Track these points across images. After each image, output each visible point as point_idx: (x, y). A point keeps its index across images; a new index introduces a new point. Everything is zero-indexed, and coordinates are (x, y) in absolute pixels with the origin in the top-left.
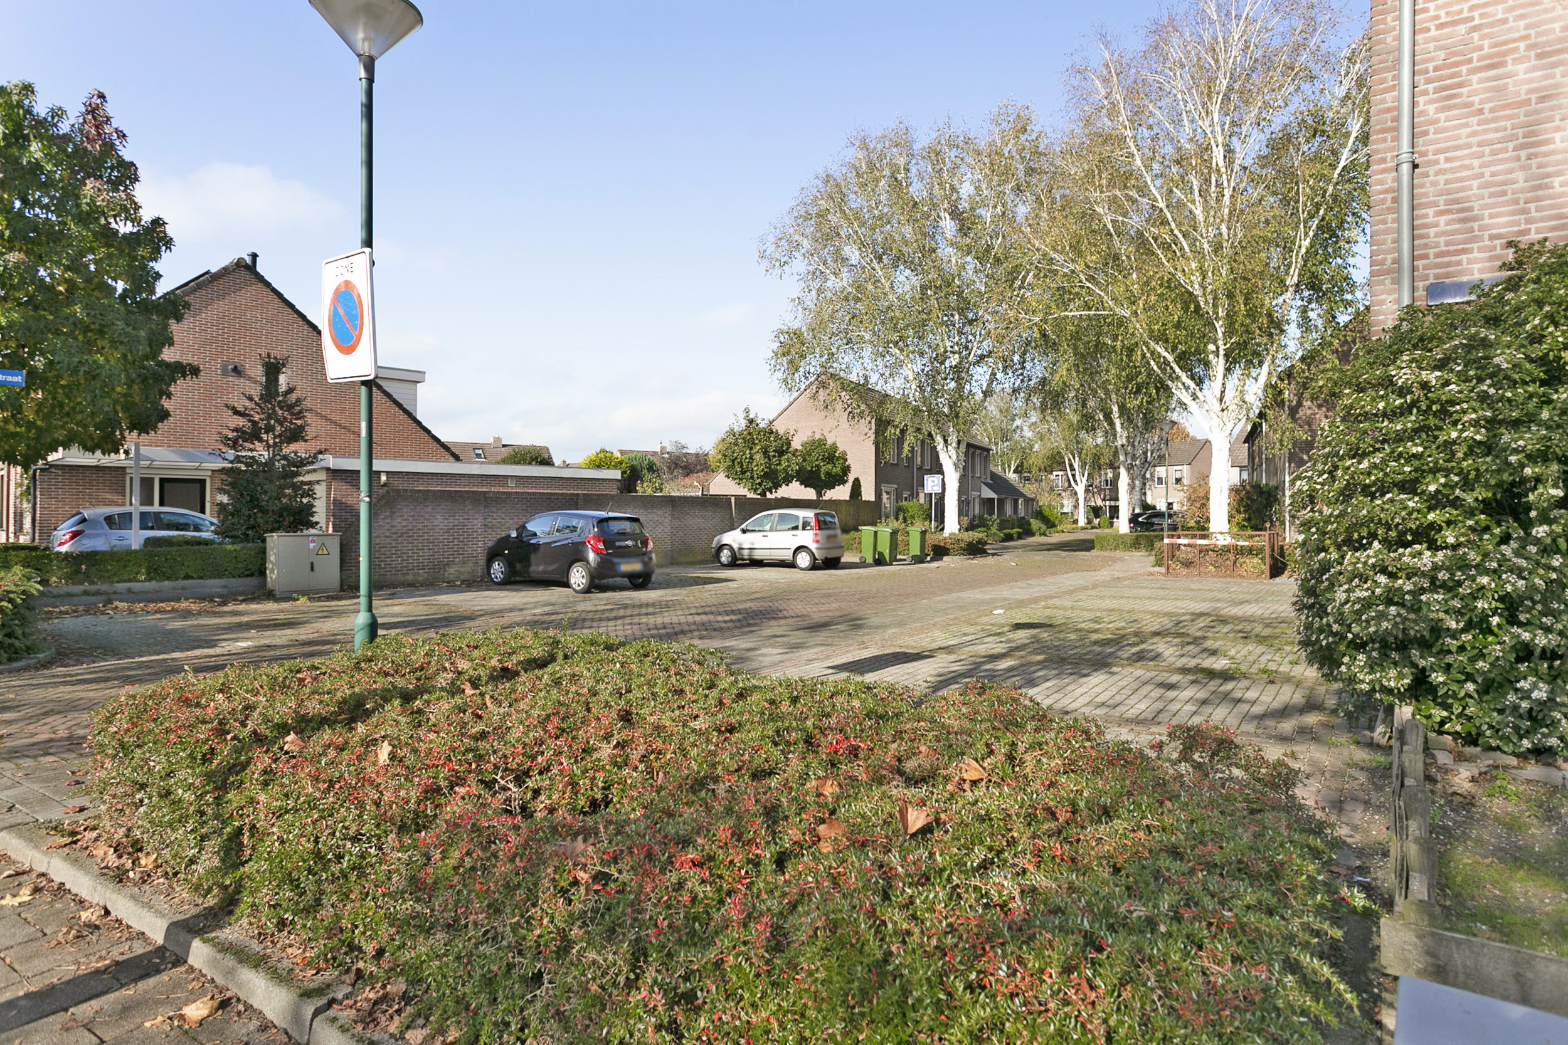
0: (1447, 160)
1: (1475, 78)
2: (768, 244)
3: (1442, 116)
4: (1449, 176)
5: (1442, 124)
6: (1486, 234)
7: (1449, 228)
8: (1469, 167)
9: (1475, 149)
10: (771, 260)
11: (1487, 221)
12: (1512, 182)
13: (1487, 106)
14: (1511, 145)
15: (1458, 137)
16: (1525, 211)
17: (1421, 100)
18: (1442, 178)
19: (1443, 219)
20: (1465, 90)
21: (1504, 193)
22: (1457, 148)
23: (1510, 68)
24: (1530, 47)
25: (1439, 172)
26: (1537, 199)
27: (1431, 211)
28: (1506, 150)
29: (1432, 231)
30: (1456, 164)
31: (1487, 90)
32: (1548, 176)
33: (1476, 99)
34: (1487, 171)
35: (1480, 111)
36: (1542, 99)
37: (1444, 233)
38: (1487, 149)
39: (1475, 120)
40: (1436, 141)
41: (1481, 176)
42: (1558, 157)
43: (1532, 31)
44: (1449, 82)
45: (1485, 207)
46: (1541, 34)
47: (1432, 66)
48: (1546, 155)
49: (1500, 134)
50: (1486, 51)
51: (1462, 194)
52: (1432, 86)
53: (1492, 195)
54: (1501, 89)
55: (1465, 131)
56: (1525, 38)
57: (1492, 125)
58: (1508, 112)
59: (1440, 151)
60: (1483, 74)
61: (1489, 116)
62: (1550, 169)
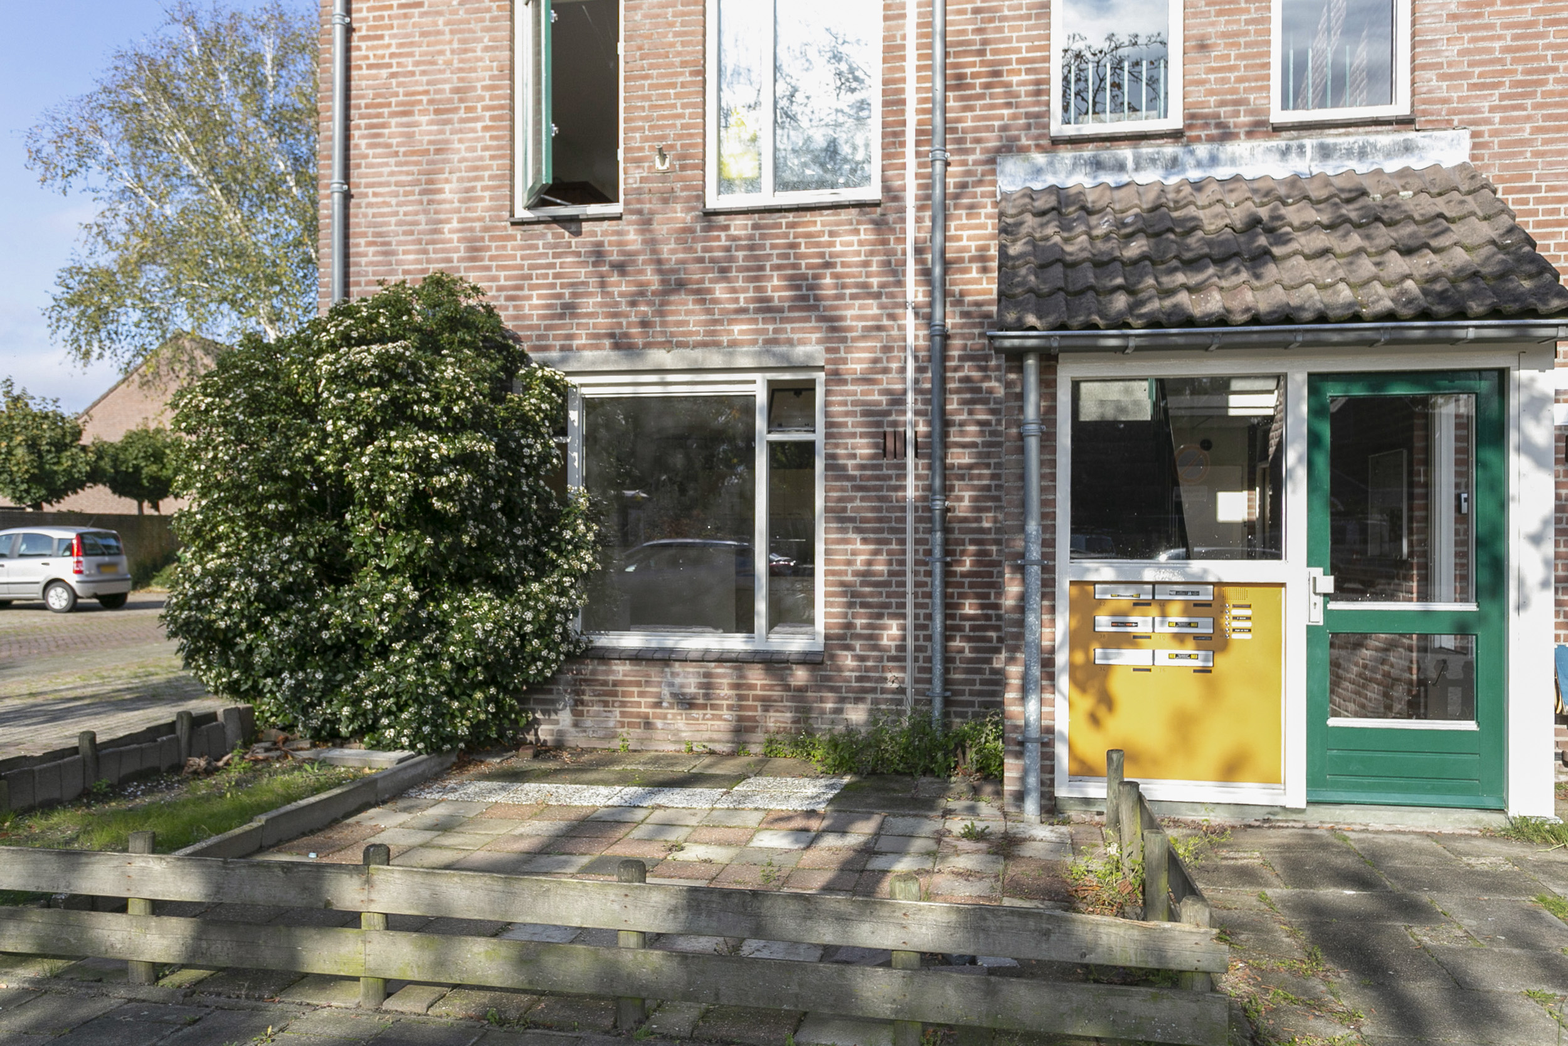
0: (375, 195)
1: (393, 121)
2: (43, 142)
3: (370, 152)
4: (375, 210)
5: (370, 160)
6: (400, 268)
7: (375, 259)
8: (388, 204)
9: (393, 188)
10: (47, 165)
11: (401, 257)
12: (416, 223)
13: (402, 149)
14: (417, 189)
15: (381, 175)
16: (425, 252)
17: (355, 133)
18: (370, 211)
19: (372, 249)
20: (386, 131)
21: (412, 233)
22: (381, 184)
23: (417, 118)
24: (431, 102)
25: (369, 205)
26: (433, 242)
27: (362, 241)
28: (412, 193)
29: (363, 260)
30: (380, 199)
31: (402, 135)
32: (441, 222)
33: (394, 141)
34: (402, 210)
35: (396, 154)
36: (438, 151)
37: (371, 264)
38: (401, 190)
39: (392, 160)
40: (366, 176)
41: (396, 214)
42: (447, 206)
43: (431, 88)
44: (375, 121)
45: (399, 243)
46: (437, 92)
47: (363, 102)
48: (440, 202)
49: (410, 178)
50: (401, 98)
51: (384, 229)
52: (363, 122)
53: (405, 233)
54: (410, 136)
55: (386, 170)
56: (427, 92)
57: (405, 169)
58: (415, 158)
59: (368, 186)
60: (399, 120)
61: (402, 159)
62: (442, 216)
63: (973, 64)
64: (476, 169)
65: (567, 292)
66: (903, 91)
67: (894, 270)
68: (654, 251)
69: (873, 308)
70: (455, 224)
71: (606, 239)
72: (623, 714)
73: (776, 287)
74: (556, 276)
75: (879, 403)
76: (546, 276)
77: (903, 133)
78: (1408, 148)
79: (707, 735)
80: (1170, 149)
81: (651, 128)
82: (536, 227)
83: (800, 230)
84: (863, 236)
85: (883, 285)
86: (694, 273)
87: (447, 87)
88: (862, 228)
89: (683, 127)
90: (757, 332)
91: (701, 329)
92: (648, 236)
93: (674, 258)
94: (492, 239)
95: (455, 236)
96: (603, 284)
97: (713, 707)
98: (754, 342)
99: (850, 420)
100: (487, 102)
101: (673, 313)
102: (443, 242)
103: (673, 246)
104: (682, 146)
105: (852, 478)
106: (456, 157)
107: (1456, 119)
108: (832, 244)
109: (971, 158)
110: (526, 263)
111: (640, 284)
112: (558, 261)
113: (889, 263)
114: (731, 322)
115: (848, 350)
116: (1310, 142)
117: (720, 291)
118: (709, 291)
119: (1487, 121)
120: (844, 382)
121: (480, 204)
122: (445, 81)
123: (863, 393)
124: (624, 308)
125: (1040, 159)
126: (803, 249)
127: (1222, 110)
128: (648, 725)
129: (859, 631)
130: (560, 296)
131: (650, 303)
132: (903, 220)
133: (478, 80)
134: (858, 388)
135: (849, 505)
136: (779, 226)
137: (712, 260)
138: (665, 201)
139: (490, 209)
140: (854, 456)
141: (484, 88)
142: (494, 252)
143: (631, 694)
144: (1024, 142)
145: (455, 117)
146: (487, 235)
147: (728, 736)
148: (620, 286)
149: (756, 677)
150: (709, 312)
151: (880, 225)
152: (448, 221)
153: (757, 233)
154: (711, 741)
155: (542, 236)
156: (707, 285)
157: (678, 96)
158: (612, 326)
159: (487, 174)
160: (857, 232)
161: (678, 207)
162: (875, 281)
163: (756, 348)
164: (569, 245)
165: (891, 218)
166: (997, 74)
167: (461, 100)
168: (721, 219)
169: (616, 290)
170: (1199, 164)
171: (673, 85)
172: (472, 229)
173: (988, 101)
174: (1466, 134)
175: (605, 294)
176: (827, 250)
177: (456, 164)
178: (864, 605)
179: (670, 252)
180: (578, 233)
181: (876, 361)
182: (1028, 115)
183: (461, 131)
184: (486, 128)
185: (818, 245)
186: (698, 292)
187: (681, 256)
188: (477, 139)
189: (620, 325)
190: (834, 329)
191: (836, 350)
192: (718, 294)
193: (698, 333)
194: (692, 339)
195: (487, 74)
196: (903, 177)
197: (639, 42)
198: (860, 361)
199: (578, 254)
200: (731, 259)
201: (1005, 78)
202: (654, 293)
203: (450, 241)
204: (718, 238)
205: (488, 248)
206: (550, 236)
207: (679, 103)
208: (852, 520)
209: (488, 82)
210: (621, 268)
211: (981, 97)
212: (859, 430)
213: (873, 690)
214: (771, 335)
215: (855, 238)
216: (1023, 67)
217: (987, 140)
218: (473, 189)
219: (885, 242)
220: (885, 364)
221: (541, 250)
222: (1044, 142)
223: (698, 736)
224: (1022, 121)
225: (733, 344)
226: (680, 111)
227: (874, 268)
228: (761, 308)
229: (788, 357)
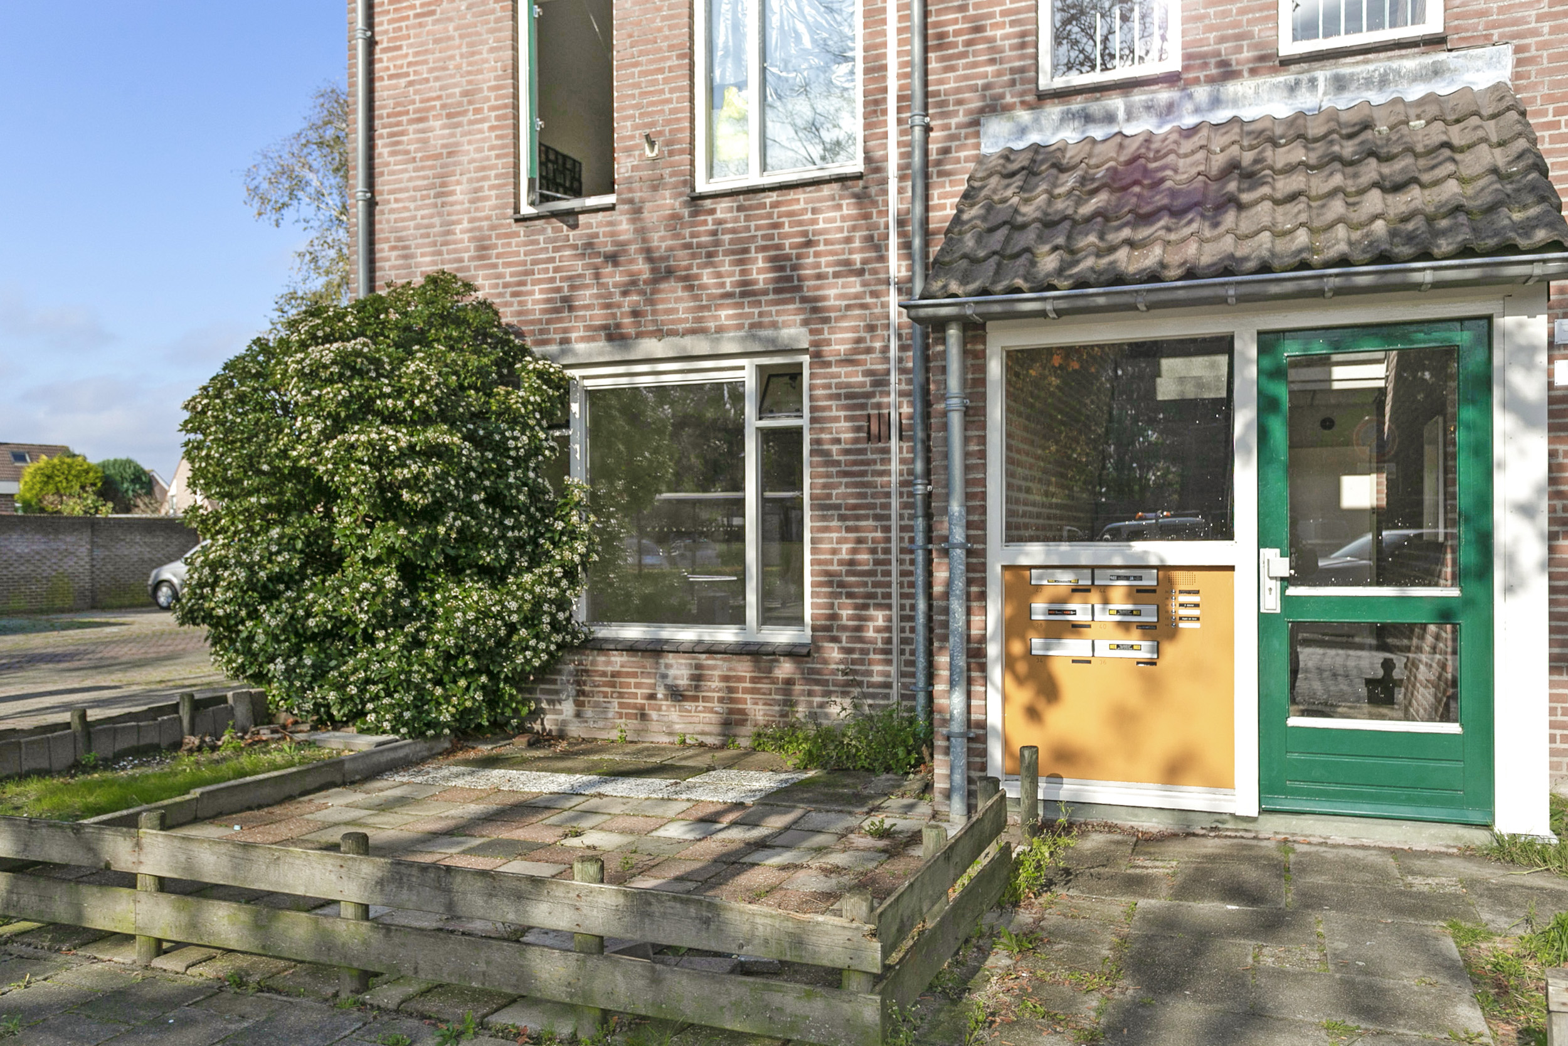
0: (397, 200)
1: (411, 128)
2: (260, 179)
3: (392, 159)
4: (397, 216)
5: (392, 167)
7: (397, 262)
8: (407, 209)
9: (412, 193)
10: (264, 200)
11: (419, 259)
12: (432, 226)
13: (419, 155)
14: (432, 192)
15: (400, 181)
16: (440, 253)
17: (379, 142)
18: (393, 217)
19: (394, 253)
20: (405, 138)
21: (428, 236)
22: (401, 190)
23: (431, 123)
24: (443, 107)
25: (392, 211)
26: (447, 243)
27: (386, 246)
28: (428, 197)
29: (387, 265)
30: (400, 205)
31: (419, 141)
32: (453, 223)
33: (412, 147)
34: (420, 214)
35: (414, 159)
36: (450, 154)
38: (419, 194)
39: (411, 166)
40: (389, 183)
41: (414, 218)
42: (458, 207)
43: (443, 93)
44: (395, 129)
45: (418, 246)
46: (449, 96)
47: (385, 112)
48: (452, 204)
49: (425, 182)
50: (418, 105)
51: (404, 233)
52: (385, 131)
53: (423, 236)
54: (425, 141)
55: (406, 176)
56: (439, 98)
57: (421, 173)
58: (430, 163)
59: (391, 192)
60: (415, 126)
61: (419, 164)
62: (454, 218)
63: (956, 21)
64: (483, 169)
65: (565, 285)
66: (884, 56)
67: (876, 245)
68: (644, 240)
69: (855, 285)
70: (466, 225)
71: (601, 230)
72: (621, 705)
73: (760, 272)
74: (556, 270)
75: (863, 385)
76: (546, 270)
77: (885, 100)
78: (1437, 72)
79: (699, 728)
80: (1164, 95)
81: (641, 115)
82: (537, 222)
83: (783, 209)
84: (845, 212)
85: (865, 262)
86: (682, 259)
87: (457, 90)
88: (844, 202)
89: (672, 111)
90: (740, 316)
91: (690, 316)
92: (639, 225)
93: (663, 245)
94: (498, 237)
95: (466, 236)
96: (597, 276)
97: (705, 699)
98: (740, 327)
99: (833, 403)
100: (493, 103)
101: (663, 301)
102: (455, 242)
103: (662, 233)
104: (671, 131)
105: (837, 463)
106: (465, 159)
107: (1496, 34)
108: (814, 222)
109: (954, 121)
110: (529, 258)
111: (631, 274)
112: (557, 255)
113: (870, 238)
114: (718, 307)
115: (832, 331)
116: (1323, 74)
117: (707, 277)
118: (697, 277)
119: (1534, 33)
120: (828, 364)
121: (487, 203)
122: (455, 85)
123: (847, 375)
124: (617, 298)
125: (1024, 116)
126: (787, 229)
127: (1223, 47)
128: (643, 717)
129: (845, 622)
130: (558, 290)
131: (642, 293)
132: (885, 192)
133: (485, 81)
134: (843, 370)
135: (834, 492)
136: (763, 206)
137: (699, 246)
138: (655, 188)
139: (496, 207)
140: (838, 441)
141: (491, 89)
142: (500, 250)
143: (628, 685)
144: (1009, 99)
145: (465, 119)
146: (493, 233)
147: (715, 729)
148: (614, 277)
149: (743, 668)
150: (696, 298)
151: (863, 198)
152: (459, 222)
153: (742, 215)
154: (703, 733)
155: (543, 231)
156: (695, 271)
157: (666, 81)
158: (606, 317)
159: (493, 173)
160: (839, 207)
161: (667, 193)
162: (857, 257)
163: (742, 333)
164: (567, 238)
165: (873, 190)
166: (978, 29)
167: (470, 103)
168: (708, 204)
169: (610, 281)
170: (1197, 110)
171: (661, 71)
172: (480, 229)
173: (971, 59)
174: (1508, 49)
175: (600, 285)
176: (810, 228)
177: (466, 166)
178: (850, 595)
179: (660, 240)
180: (574, 226)
181: (859, 341)
182: (1013, 71)
183: (470, 133)
184: (492, 128)
185: (800, 223)
186: (686, 278)
187: (670, 242)
188: (484, 140)
189: (614, 315)
190: (815, 310)
191: (820, 332)
192: (705, 280)
193: (686, 320)
194: (681, 327)
195: (492, 75)
196: (885, 147)
197: (629, 29)
198: (842, 341)
199: (575, 247)
200: (717, 243)
201: (989, 33)
202: (645, 282)
203: (462, 241)
204: (705, 223)
205: (495, 246)
206: (549, 230)
207: (667, 88)
208: (837, 507)
209: (493, 83)
210: (613, 259)
211: (964, 55)
212: (842, 414)
213: (860, 684)
214: (756, 319)
215: (838, 214)
216: (1007, 19)
217: (970, 101)
218: (481, 189)
219: (867, 216)
220: (869, 344)
221: (542, 245)
222: (1030, 98)
223: (690, 729)
224: (1006, 78)
225: (720, 330)
226: (668, 96)
227: (857, 244)
228: (746, 292)
229: (773, 341)
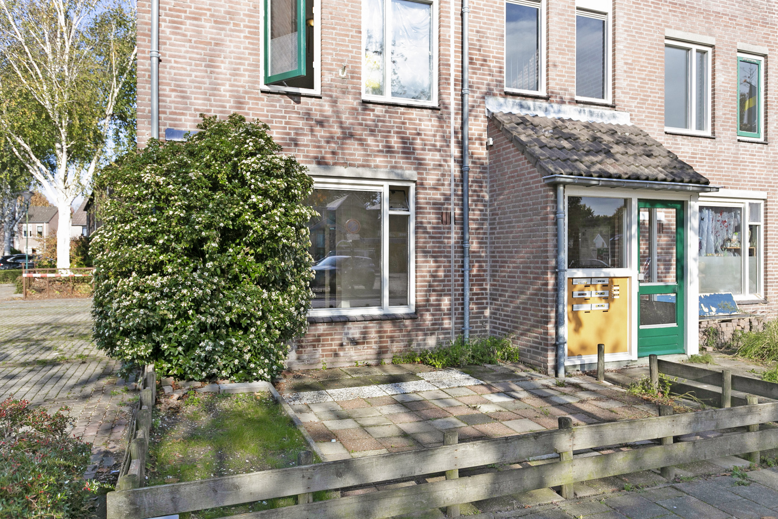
0: (176, 62)
1: (188, 22)
3: (173, 37)
4: (176, 71)
5: (172, 41)
6: (193, 107)
7: (176, 99)
8: (185, 69)
9: (188, 60)
11: (193, 101)
12: (204, 83)
13: (194, 39)
14: (204, 64)
15: (180, 51)
16: (209, 100)
17: (163, 24)
18: (173, 71)
19: (173, 94)
20: (183, 27)
21: (200, 88)
22: (180, 57)
23: (203, 23)
24: (212, 16)
26: (214, 95)
27: (167, 88)
28: (201, 65)
29: (168, 99)
30: (179, 65)
31: (193, 31)
32: (219, 84)
33: (188, 34)
34: (194, 74)
35: (190, 41)
36: (216, 44)
37: (174, 102)
38: (193, 62)
39: (188, 44)
40: (170, 50)
41: (190, 75)
42: (223, 76)
43: (212, 8)
44: (176, 19)
45: (192, 93)
46: (215, 11)
47: (168, 7)
48: (218, 73)
49: (199, 56)
50: (193, 9)
51: (182, 83)
52: (168, 19)
53: (195, 87)
54: (199, 32)
55: (183, 49)
56: (209, 10)
57: (195, 50)
58: (202, 46)
59: (171, 56)
60: (191, 22)
61: (193, 44)
62: (219, 81)
63: (476, 55)
64: (240, 58)
65: (292, 132)
66: (449, 60)
67: (446, 139)
68: (338, 117)
69: (437, 156)
70: (227, 87)
71: (314, 107)
72: (323, 351)
73: (395, 142)
74: (287, 123)
75: (440, 199)
76: (281, 123)
77: (449, 79)
78: (614, 117)
79: (364, 357)
80: (545, 104)
81: (336, 55)
82: (275, 95)
83: (406, 116)
84: (433, 123)
85: (442, 146)
86: (358, 131)
87: (222, 9)
88: (433, 119)
89: (352, 57)
90: (387, 162)
91: (362, 158)
92: (335, 109)
93: (348, 121)
94: (250, 98)
95: (228, 94)
96: (312, 131)
97: (368, 343)
98: (386, 167)
99: (428, 206)
100: (247, 23)
101: (347, 149)
102: (220, 96)
103: (347, 115)
104: (352, 67)
105: (428, 233)
106: (228, 50)
107: (626, 108)
108: (420, 125)
109: (476, 95)
110: (270, 114)
111: (331, 133)
112: (288, 115)
113: (443, 137)
114: (375, 156)
115: (427, 174)
116: (587, 108)
117: (370, 140)
118: (365, 140)
119: (634, 111)
120: (425, 189)
121: (243, 78)
122: (221, 6)
123: (433, 194)
124: (323, 144)
125: (501, 100)
126: (407, 125)
127: (561, 92)
128: (336, 355)
129: (432, 302)
130: (288, 134)
131: (336, 143)
132: (450, 118)
133: (241, 10)
134: (431, 192)
135: (428, 245)
136: (397, 113)
137: (366, 125)
138: (344, 93)
139: (248, 82)
140: (429, 223)
141: (245, 15)
142: (251, 106)
143: (327, 340)
144: (495, 92)
145: (228, 27)
146: (247, 96)
147: (374, 356)
148: (320, 132)
149: (388, 327)
150: (366, 150)
151: (440, 118)
152: (223, 85)
153: (387, 115)
154: (367, 359)
155: (279, 101)
156: (364, 137)
157: (350, 41)
158: (317, 152)
159: (247, 62)
160: (430, 120)
161: (350, 96)
162: (438, 144)
163: (387, 170)
164: (294, 107)
165: (445, 116)
166: (485, 61)
167: (231, 19)
168: (371, 106)
169: (319, 134)
170: (554, 112)
171: (347, 36)
172: (238, 91)
173: (481, 72)
174: (628, 114)
175: (313, 135)
176: (418, 127)
177: (228, 54)
178: (434, 291)
179: (346, 118)
180: (299, 102)
181: (439, 180)
182: (497, 81)
183: (231, 36)
184: (246, 37)
185: (414, 124)
186: (360, 140)
187: (351, 121)
188: (241, 42)
189: (321, 152)
190: (420, 164)
191: (422, 174)
192: (369, 142)
193: (359, 160)
194: (356, 163)
195: (247, 8)
196: (449, 99)
197: (330, 10)
198: (432, 179)
199: (299, 113)
200: (376, 126)
201: (488, 63)
202: (338, 138)
203: (225, 96)
204: (369, 115)
205: (248, 103)
206: (283, 101)
207: (350, 45)
208: (429, 252)
209: (247, 12)
210: (321, 123)
211: (479, 69)
212: (432, 211)
213: (438, 329)
214: (393, 164)
215: (430, 123)
216: (495, 60)
217: (481, 88)
218: (238, 69)
219: (442, 127)
220: (442, 182)
221: (278, 108)
222: (503, 93)
223: (361, 358)
224: (495, 83)
225: (377, 167)
226: (350, 49)
227: (438, 138)
228: (389, 150)
229: (402, 175)
